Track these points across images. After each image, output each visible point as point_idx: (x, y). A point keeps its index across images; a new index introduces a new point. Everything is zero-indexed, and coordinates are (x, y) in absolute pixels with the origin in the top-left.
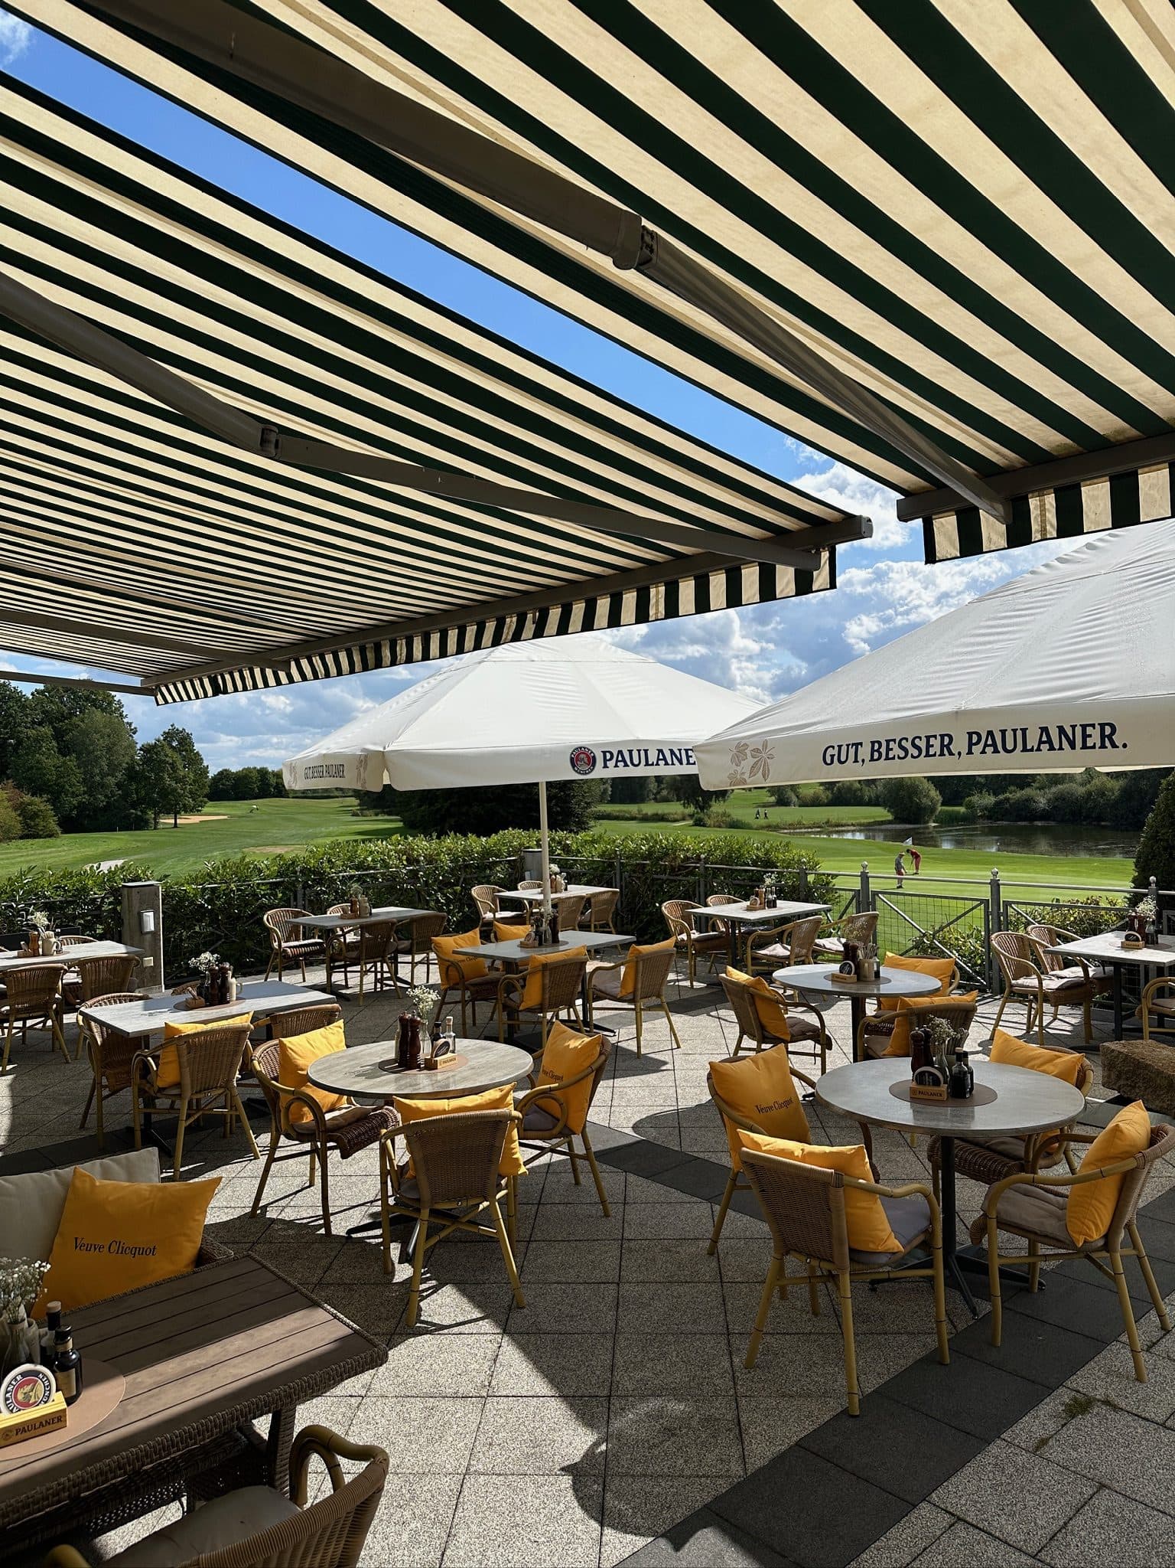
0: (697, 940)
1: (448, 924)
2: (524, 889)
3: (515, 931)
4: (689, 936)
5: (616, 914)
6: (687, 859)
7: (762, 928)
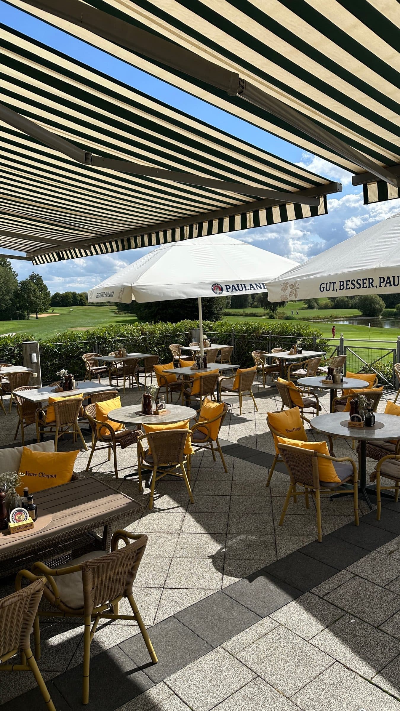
0: (267, 368)
1: (159, 361)
2: (192, 346)
3: (188, 363)
4: (263, 366)
5: (232, 357)
6: (263, 333)
7: (295, 362)
